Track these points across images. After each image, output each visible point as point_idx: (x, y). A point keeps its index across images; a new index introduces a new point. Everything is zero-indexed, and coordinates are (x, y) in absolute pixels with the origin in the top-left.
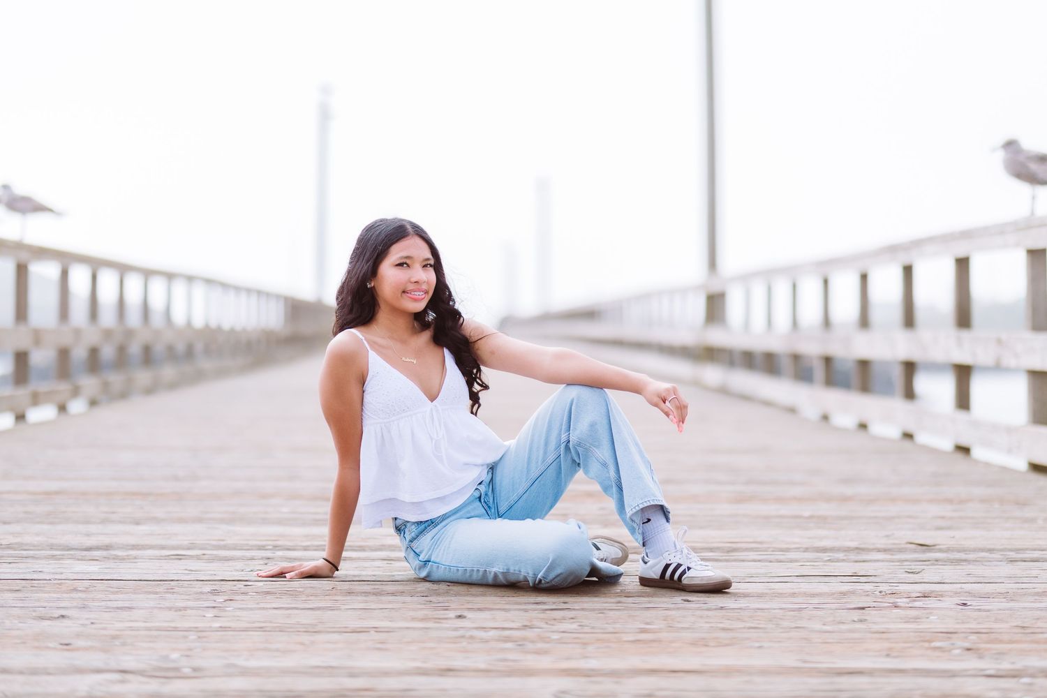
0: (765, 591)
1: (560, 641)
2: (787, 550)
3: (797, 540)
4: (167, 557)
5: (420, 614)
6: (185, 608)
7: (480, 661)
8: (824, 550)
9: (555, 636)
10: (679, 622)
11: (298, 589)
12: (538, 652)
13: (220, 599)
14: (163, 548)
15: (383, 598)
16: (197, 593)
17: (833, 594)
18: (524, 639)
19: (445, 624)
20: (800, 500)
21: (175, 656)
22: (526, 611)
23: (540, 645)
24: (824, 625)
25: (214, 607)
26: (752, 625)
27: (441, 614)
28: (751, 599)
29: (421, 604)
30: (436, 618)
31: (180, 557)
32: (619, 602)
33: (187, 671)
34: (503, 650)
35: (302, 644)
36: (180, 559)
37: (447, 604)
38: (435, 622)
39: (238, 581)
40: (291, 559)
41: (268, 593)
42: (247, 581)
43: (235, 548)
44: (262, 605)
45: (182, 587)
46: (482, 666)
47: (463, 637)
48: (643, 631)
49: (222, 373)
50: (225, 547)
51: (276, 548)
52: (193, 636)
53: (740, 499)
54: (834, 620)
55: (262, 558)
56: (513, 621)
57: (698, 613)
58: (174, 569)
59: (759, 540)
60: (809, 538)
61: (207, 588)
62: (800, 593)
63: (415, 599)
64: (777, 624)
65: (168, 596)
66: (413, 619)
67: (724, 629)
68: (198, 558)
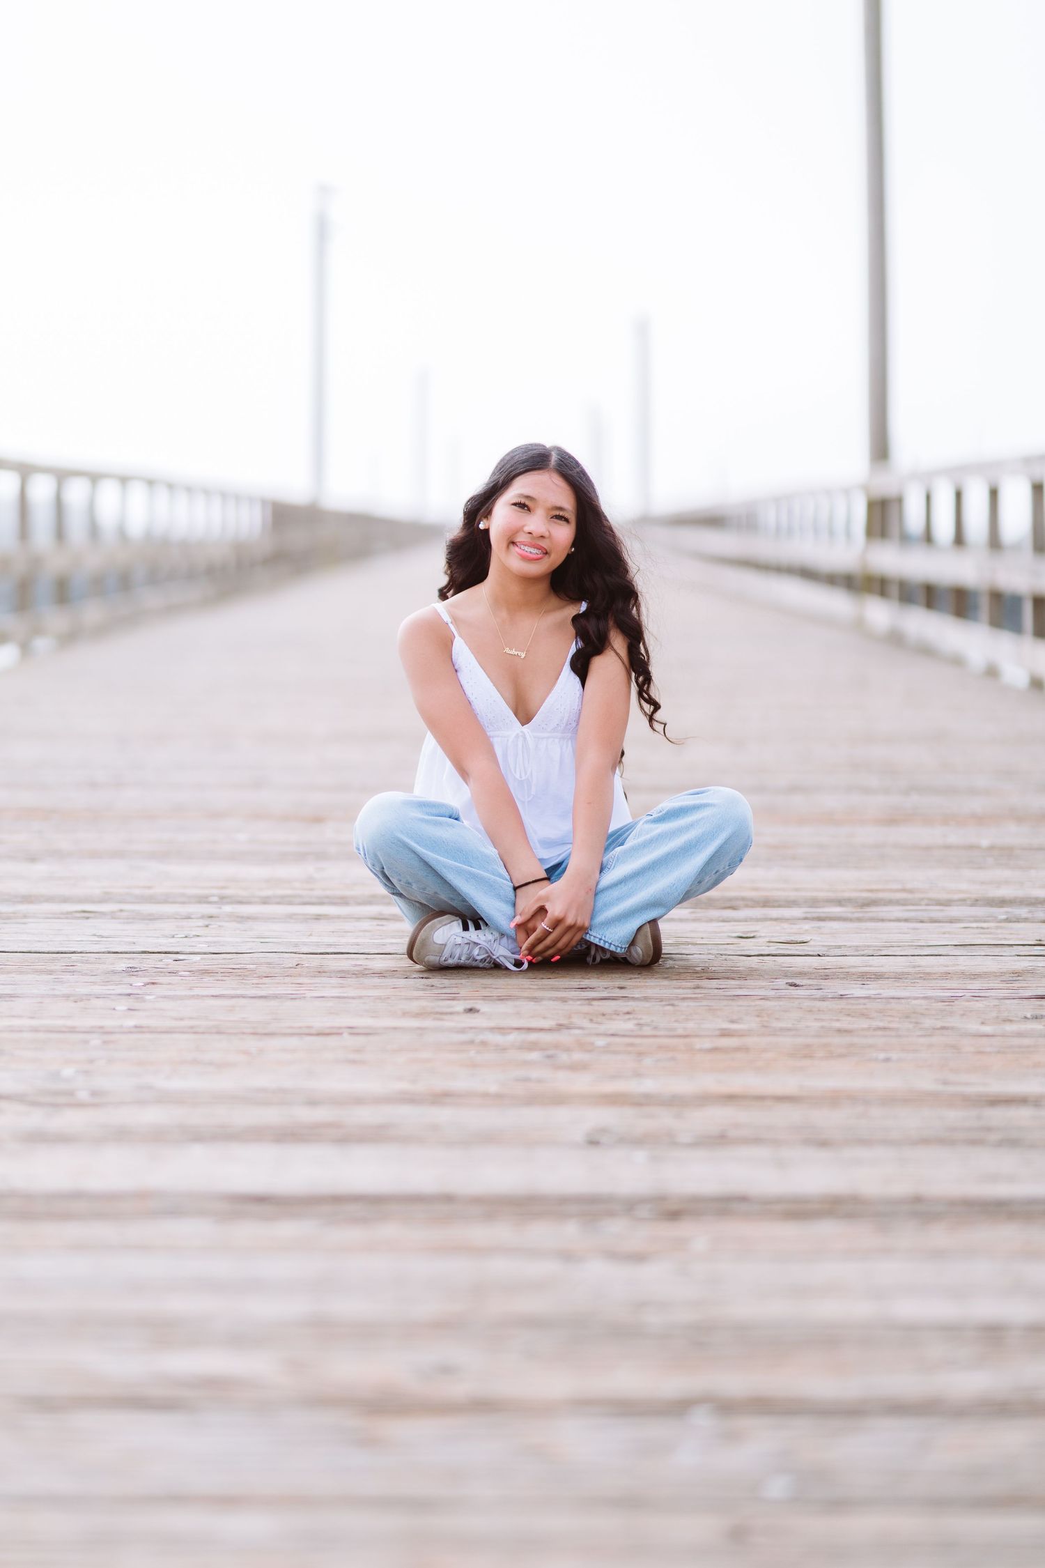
0: (910, 970)
1: (607, 1050)
2: (947, 903)
3: (964, 886)
4: (68, 915)
5: (415, 1006)
6: (88, 997)
7: (490, 1082)
8: (1002, 902)
9: (600, 1042)
10: (777, 1019)
11: (248, 966)
12: (574, 1067)
13: (138, 982)
14: (65, 900)
15: (367, 981)
16: (108, 973)
17: (1003, 974)
18: (557, 1046)
19: (448, 1023)
20: (980, 820)
21: (68, 1072)
22: (564, 1000)
23: (578, 1056)
24: (983, 1023)
25: (129, 995)
26: (881, 1024)
27: (444, 1005)
28: (886, 982)
29: (418, 989)
30: (437, 1013)
31: (87, 915)
32: (698, 987)
33: (83, 1095)
34: (526, 1063)
35: (247, 1053)
36: (88, 918)
37: (454, 990)
38: (434, 1019)
39: (166, 953)
40: (242, 917)
41: (206, 972)
42: (177, 953)
43: (166, 900)
44: (196, 992)
45: (87, 962)
46: (493, 1088)
47: (472, 1042)
48: (725, 1034)
49: (171, 611)
50: (152, 900)
51: (223, 900)
52: (96, 1041)
53: (892, 819)
54: (997, 1017)
55: (203, 917)
56: (544, 1018)
57: (807, 1003)
58: (78, 935)
59: (909, 886)
60: (982, 883)
61: (122, 965)
62: (956, 973)
63: (410, 982)
64: (917, 1023)
65: (67, 977)
66: (405, 1014)
67: (839, 1031)
68: (113, 916)
